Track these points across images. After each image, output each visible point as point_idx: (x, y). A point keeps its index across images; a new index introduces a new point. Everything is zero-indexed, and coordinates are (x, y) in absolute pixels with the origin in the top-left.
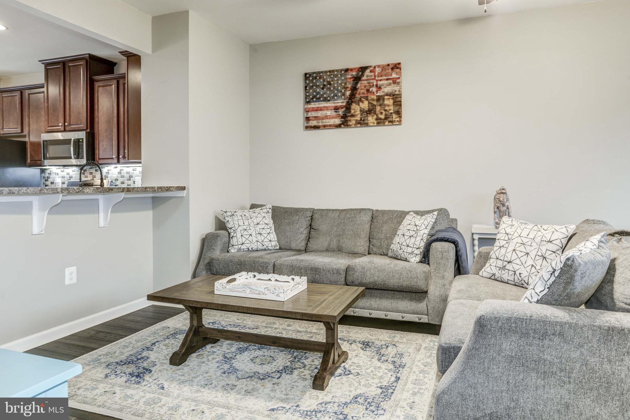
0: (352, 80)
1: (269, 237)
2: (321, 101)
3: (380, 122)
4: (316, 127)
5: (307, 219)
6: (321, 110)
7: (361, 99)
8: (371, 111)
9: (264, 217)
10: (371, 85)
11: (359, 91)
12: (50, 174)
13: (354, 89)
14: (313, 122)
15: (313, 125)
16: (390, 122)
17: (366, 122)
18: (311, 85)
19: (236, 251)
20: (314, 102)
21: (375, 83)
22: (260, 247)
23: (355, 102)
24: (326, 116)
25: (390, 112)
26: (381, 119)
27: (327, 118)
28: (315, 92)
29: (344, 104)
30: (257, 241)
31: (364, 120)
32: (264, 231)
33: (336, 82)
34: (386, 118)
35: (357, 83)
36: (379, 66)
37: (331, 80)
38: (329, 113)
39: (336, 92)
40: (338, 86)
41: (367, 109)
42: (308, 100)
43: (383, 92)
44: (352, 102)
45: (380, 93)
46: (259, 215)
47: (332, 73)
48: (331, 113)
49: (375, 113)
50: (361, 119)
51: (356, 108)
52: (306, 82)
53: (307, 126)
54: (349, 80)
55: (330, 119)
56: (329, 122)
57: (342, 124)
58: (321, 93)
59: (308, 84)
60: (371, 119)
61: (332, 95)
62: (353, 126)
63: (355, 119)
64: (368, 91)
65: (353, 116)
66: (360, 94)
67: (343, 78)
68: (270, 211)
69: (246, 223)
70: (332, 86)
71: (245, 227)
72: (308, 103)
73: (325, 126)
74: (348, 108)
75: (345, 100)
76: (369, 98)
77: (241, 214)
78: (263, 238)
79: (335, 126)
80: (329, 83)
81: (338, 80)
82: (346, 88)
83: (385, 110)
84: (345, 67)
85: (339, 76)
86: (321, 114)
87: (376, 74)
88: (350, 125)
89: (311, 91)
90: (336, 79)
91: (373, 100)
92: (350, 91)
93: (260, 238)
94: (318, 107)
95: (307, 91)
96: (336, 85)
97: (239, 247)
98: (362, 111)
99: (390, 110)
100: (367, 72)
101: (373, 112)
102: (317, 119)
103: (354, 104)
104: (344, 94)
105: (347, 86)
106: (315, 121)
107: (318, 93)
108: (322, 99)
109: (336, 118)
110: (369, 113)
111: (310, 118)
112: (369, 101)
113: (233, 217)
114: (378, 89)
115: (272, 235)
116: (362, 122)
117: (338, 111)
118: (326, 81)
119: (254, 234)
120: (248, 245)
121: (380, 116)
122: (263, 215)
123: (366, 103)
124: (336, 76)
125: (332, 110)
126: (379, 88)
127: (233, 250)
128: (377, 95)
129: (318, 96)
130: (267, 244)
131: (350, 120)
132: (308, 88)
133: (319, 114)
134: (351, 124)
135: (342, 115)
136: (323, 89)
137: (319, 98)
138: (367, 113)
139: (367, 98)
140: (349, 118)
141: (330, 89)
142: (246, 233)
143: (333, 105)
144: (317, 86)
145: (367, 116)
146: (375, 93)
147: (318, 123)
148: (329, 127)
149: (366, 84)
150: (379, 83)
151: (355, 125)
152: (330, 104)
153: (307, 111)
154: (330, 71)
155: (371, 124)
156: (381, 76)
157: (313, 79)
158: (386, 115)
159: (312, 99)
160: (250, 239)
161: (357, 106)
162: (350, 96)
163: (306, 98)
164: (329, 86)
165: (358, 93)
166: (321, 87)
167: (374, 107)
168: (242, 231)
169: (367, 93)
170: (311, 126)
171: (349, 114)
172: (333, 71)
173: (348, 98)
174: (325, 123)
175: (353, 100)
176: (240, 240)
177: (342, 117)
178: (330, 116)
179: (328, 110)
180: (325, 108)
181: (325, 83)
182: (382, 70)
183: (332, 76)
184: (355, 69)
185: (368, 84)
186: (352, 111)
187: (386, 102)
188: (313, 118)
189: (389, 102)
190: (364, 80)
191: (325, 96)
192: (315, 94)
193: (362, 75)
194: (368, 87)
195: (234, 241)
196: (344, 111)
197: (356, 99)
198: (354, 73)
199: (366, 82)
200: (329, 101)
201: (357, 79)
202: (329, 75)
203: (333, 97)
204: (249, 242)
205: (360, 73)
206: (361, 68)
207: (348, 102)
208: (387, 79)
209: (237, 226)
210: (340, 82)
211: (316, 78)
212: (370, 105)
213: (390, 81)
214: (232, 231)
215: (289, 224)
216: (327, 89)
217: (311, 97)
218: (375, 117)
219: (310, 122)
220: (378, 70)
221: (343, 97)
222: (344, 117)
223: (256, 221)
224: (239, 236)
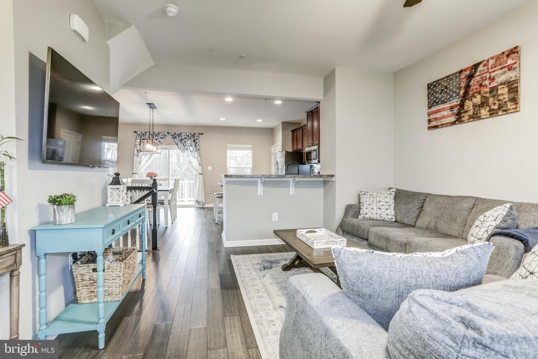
0: (465, 79)
1: (386, 212)
2: (440, 104)
3: (493, 113)
4: (436, 127)
5: (420, 202)
6: (439, 112)
7: (473, 95)
8: (484, 104)
9: (386, 197)
10: (484, 78)
11: (472, 88)
12: (314, 168)
13: (468, 87)
14: (433, 122)
15: (433, 125)
16: (503, 111)
17: (479, 115)
18: (432, 92)
19: (362, 218)
20: (434, 106)
21: (488, 76)
22: (379, 218)
23: (468, 99)
24: (443, 116)
25: (505, 100)
26: (494, 110)
27: (444, 118)
28: (435, 98)
29: (458, 103)
30: (377, 213)
31: (477, 114)
32: (383, 207)
33: (451, 85)
34: (499, 108)
35: (470, 81)
36: (492, 58)
37: (447, 84)
38: (445, 113)
39: (451, 93)
40: (453, 88)
41: (479, 103)
42: (430, 106)
43: (496, 82)
44: (466, 99)
45: (494, 84)
46: (383, 196)
47: (449, 78)
48: (447, 113)
49: (488, 105)
50: (474, 114)
51: (469, 104)
52: (428, 92)
53: (429, 127)
54: (463, 80)
55: (446, 118)
56: (445, 121)
57: (457, 120)
58: (440, 97)
59: (430, 92)
60: (484, 112)
61: (448, 97)
62: (466, 121)
63: (468, 114)
64: (481, 85)
65: (466, 112)
66: (473, 90)
67: (457, 80)
68: (393, 193)
69: (371, 200)
70: (449, 89)
71: (370, 203)
72: (430, 108)
73: (442, 125)
74: (462, 105)
75: (459, 99)
76: (482, 92)
77: (371, 194)
78: (381, 212)
79: (451, 124)
80: (446, 87)
81: (453, 83)
82: (460, 88)
83: (499, 100)
84: (459, 69)
85: (454, 78)
86: (440, 115)
87: (490, 66)
88: (464, 121)
89: (432, 97)
90: (451, 82)
91: (486, 93)
92: (464, 90)
93: (379, 212)
94: (437, 110)
95: (430, 98)
96: (451, 88)
97: (364, 216)
98: (475, 106)
99: (504, 99)
100: (481, 68)
101: (485, 104)
102: (437, 120)
103: (467, 101)
104: (458, 94)
105: (461, 86)
106: (435, 122)
107: (438, 98)
108: (440, 102)
109: (451, 116)
110: (482, 107)
111: (431, 120)
112: (482, 95)
113: (365, 195)
114: (491, 81)
115: (389, 211)
116: (475, 116)
117: (453, 110)
118: (443, 86)
119: (375, 208)
120: (370, 215)
121: (493, 107)
122: (386, 195)
123: (479, 97)
124: (452, 79)
125: (448, 110)
126: (492, 79)
127: (360, 217)
128: (490, 87)
129: (437, 101)
130: (384, 216)
131: (463, 116)
132: (430, 96)
133: (438, 115)
134: (464, 119)
135: (456, 113)
136: (441, 93)
137: (438, 102)
138: (480, 107)
139: (479, 93)
140: (463, 115)
141: (446, 92)
142: (369, 207)
143: (449, 105)
144: (436, 92)
145: (480, 110)
146: (488, 86)
147: (437, 123)
148: (446, 125)
149: (478, 80)
150: (493, 74)
151: (468, 120)
152: (447, 105)
153: (429, 115)
154: (446, 77)
155: (484, 117)
156: (495, 67)
157: (433, 87)
158: (499, 105)
159: (433, 104)
160: (372, 211)
161: (470, 102)
162: (463, 94)
163: (428, 104)
164: (445, 90)
165: (471, 89)
166: (440, 92)
167: (487, 99)
168: (367, 205)
169: (480, 88)
170: (432, 126)
171: (463, 111)
172: (449, 76)
173: (462, 96)
174: (443, 122)
175: (467, 98)
176: (365, 211)
177: (457, 115)
178: (446, 115)
179: (445, 111)
180: (442, 110)
181: (443, 88)
182: (496, 60)
183: (448, 81)
184: (468, 68)
185: (481, 79)
186: (466, 108)
187: (500, 92)
188: (434, 120)
189: (503, 91)
190: (477, 76)
191: (443, 99)
192: (435, 99)
193: (475, 72)
194: (480, 82)
195: (362, 211)
196: (458, 109)
197: (469, 95)
198: (468, 72)
199: (478, 77)
200: (446, 102)
201: (470, 77)
202: (446, 80)
203: (449, 98)
204: (371, 213)
205: (474, 70)
206: (474, 65)
207: (461, 100)
208: (501, 69)
209: (365, 201)
210: (454, 84)
211: (436, 86)
212: (483, 99)
213: (504, 70)
214: (362, 205)
215: (405, 204)
216: (444, 93)
217: (432, 102)
218: (488, 108)
219: (431, 123)
220: (491, 62)
221: (457, 97)
222: (459, 114)
223: (378, 200)
224: (365, 208)
